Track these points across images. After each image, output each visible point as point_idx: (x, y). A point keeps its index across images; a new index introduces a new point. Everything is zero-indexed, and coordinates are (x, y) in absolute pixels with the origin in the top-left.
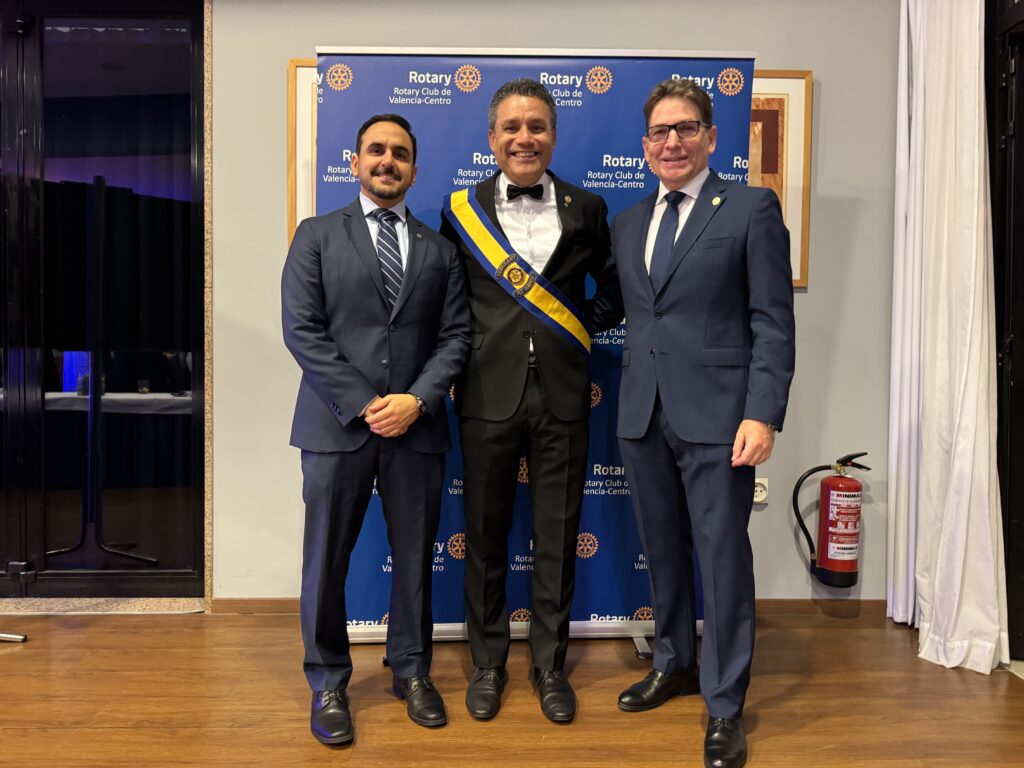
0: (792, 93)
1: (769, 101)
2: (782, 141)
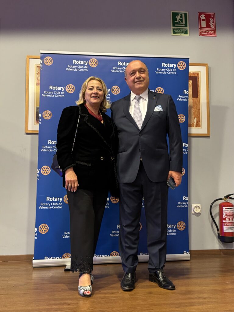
0: (202, 71)
1: (194, 73)
2: (199, 87)
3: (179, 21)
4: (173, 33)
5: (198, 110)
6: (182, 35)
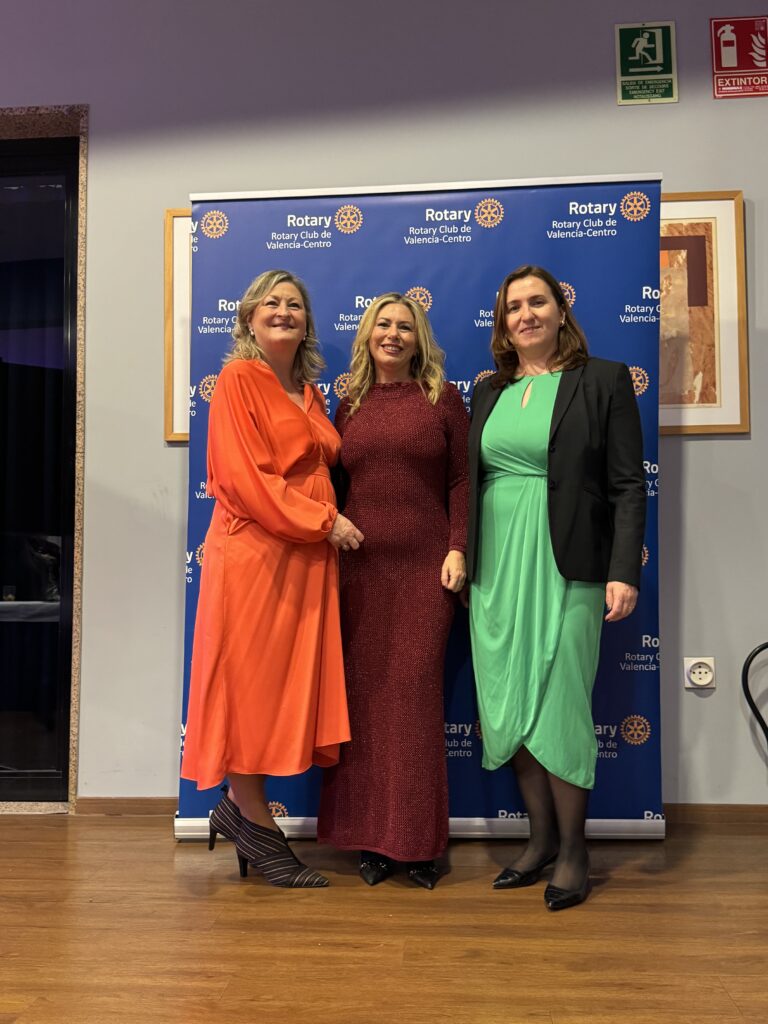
0: (722, 218)
2: (712, 269)
3: (644, 56)
4: (623, 99)
5: (709, 346)
6: (653, 101)
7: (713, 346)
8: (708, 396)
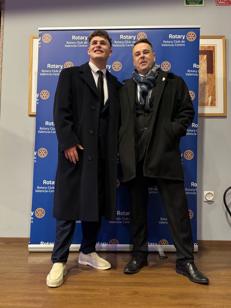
0: (218, 44)
1: (209, 47)
2: (215, 61)
4: (186, 4)
6: (196, 5)
7: (215, 87)
8: (213, 104)
